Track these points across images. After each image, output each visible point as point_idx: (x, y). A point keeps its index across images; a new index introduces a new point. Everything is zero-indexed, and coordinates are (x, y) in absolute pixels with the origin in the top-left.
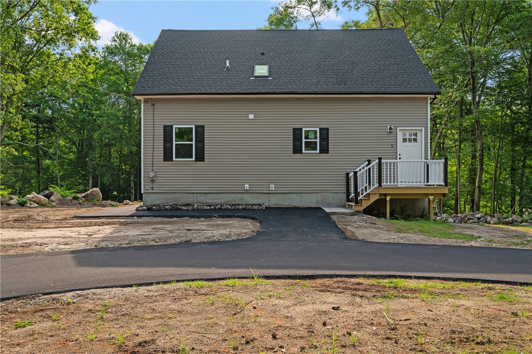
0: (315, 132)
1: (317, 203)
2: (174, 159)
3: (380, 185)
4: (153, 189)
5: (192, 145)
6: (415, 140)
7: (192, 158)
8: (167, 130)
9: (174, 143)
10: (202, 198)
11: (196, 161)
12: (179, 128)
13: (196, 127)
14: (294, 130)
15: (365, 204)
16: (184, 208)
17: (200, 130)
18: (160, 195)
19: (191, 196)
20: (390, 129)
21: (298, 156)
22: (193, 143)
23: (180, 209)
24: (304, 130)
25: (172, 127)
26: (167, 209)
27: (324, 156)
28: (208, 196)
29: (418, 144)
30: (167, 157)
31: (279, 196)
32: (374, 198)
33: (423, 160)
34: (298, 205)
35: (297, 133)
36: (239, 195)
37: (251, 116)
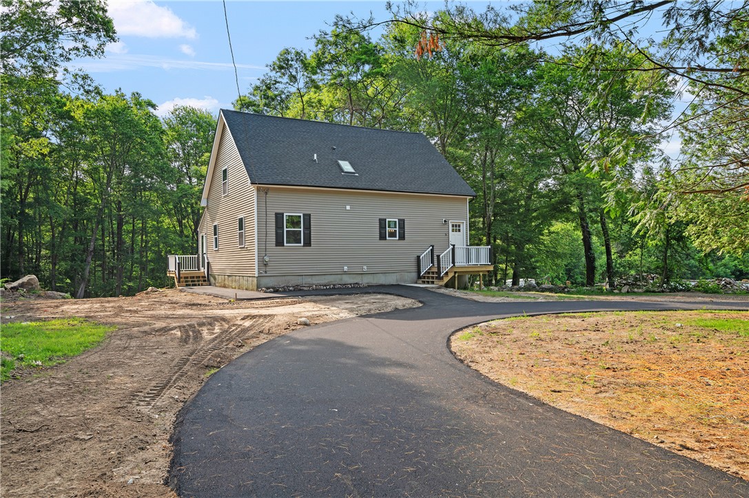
0: (396, 222)
1: (397, 281)
2: (285, 244)
3: (454, 265)
4: (266, 272)
5: (300, 231)
6: (459, 231)
7: (300, 243)
8: (279, 217)
9: (285, 229)
10: (309, 280)
11: (304, 246)
12: (289, 216)
13: (304, 215)
14: (380, 220)
15: (446, 280)
16: (305, 289)
17: (308, 217)
18: (272, 278)
19: (300, 278)
20: (445, 221)
21: (383, 242)
22: (302, 229)
23: (302, 290)
24: (387, 220)
25: (283, 214)
26: (291, 291)
27: (402, 242)
28: (314, 278)
29: (461, 233)
30: (279, 243)
31: (369, 276)
32: (451, 275)
33: (465, 246)
34: (384, 283)
35: (382, 223)
36: (339, 276)
37: (348, 208)
